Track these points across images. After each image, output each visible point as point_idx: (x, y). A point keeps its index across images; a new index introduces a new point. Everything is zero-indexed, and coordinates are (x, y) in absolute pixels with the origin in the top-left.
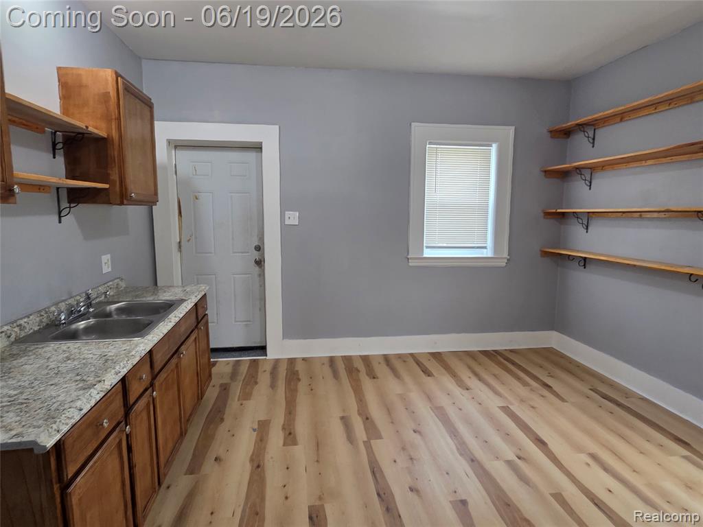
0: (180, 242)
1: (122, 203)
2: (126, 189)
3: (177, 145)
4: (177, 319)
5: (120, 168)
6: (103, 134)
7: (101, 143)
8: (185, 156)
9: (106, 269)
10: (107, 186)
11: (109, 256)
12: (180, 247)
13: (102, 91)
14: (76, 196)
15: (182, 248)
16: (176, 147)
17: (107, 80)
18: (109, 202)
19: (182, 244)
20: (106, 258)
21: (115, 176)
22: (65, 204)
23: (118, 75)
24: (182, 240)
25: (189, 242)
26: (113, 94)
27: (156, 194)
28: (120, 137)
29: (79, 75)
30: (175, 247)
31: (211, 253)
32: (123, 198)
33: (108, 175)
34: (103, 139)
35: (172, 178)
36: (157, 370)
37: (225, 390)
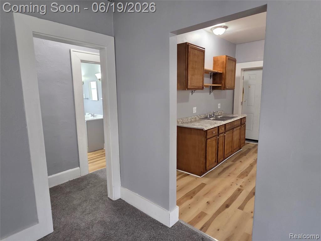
0: (242, 102)
1: (224, 90)
2: (225, 86)
3: (245, 70)
4: (234, 120)
5: (224, 80)
6: (221, 72)
7: (221, 74)
8: (247, 73)
9: (219, 107)
10: (221, 85)
11: (220, 104)
12: (242, 104)
13: (222, 61)
14: (214, 88)
15: (243, 104)
16: (244, 70)
17: (224, 58)
18: (221, 89)
19: (243, 102)
20: (219, 104)
21: (223, 83)
22: (211, 90)
23: (227, 56)
24: (243, 101)
25: (245, 103)
26: (225, 62)
27: (234, 86)
28: (225, 72)
29: (218, 58)
30: (240, 104)
31: (252, 106)
32: (225, 88)
33: (221, 82)
34: (221, 73)
35: (242, 81)
36: (226, 130)
37: (249, 150)
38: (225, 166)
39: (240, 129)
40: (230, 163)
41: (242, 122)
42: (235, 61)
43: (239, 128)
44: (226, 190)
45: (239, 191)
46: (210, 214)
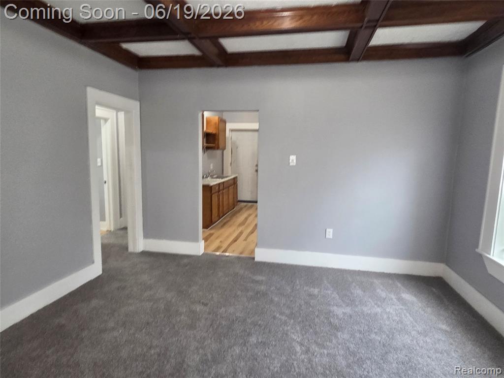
1: (217, 150)
2: (218, 146)
3: (232, 130)
5: (218, 141)
6: (214, 132)
8: (234, 133)
9: (211, 168)
10: (214, 145)
11: (212, 164)
12: (231, 164)
13: (215, 122)
14: (208, 148)
17: (217, 119)
18: (215, 149)
21: (217, 143)
23: (219, 118)
24: (232, 162)
26: (218, 123)
27: (225, 147)
28: (218, 133)
29: (211, 118)
30: (229, 164)
32: (218, 148)
33: (215, 142)
34: (215, 134)
35: (230, 142)
36: (225, 187)
37: (241, 209)
38: (225, 221)
39: (234, 188)
40: (228, 219)
41: (235, 181)
42: (225, 122)
43: (232, 186)
44: (230, 234)
46: (225, 246)
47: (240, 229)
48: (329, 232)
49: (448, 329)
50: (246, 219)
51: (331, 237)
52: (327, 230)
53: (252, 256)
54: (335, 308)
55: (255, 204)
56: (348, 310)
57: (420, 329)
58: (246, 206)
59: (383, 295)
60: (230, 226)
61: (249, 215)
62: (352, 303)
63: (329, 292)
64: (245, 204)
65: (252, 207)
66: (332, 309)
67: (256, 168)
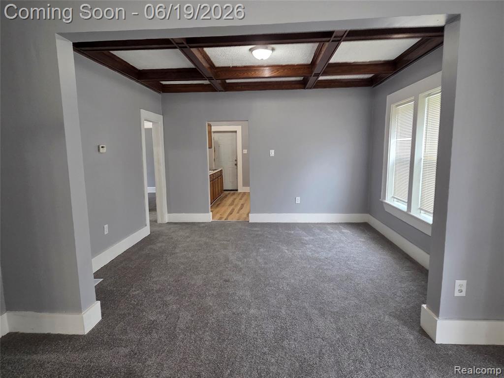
16: (214, 133)
27: (212, 146)
30: (213, 160)
35: (213, 141)
36: (216, 177)
37: (226, 196)
39: (221, 178)
40: (219, 202)
41: (221, 173)
43: (219, 177)
44: (226, 211)
45: (233, 210)
46: (225, 217)
47: (232, 207)
48: (298, 199)
49: (364, 240)
50: (233, 201)
51: (299, 202)
52: (297, 198)
53: (247, 220)
54: (304, 237)
55: (236, 192)
56: (312, 238)
57: (349, 241)
58: (229, 193)
59: (332, 231)
60: (223, 206)
61: (235, 199)
62: (314, 235)
63: (300, 232)
64: (229, 192)
65: (234, 194)
66: (302, 238)
67: (235, 163)
